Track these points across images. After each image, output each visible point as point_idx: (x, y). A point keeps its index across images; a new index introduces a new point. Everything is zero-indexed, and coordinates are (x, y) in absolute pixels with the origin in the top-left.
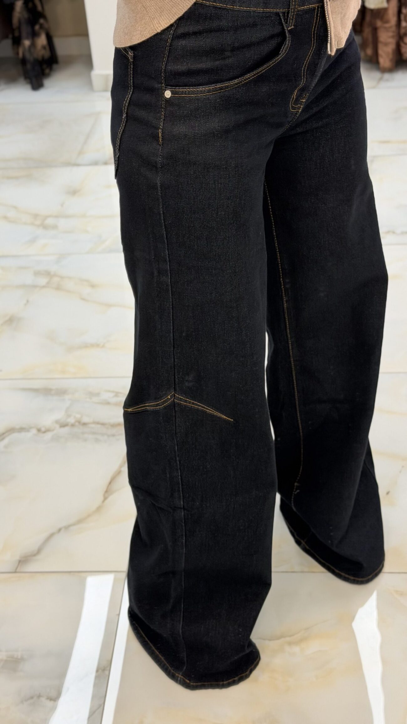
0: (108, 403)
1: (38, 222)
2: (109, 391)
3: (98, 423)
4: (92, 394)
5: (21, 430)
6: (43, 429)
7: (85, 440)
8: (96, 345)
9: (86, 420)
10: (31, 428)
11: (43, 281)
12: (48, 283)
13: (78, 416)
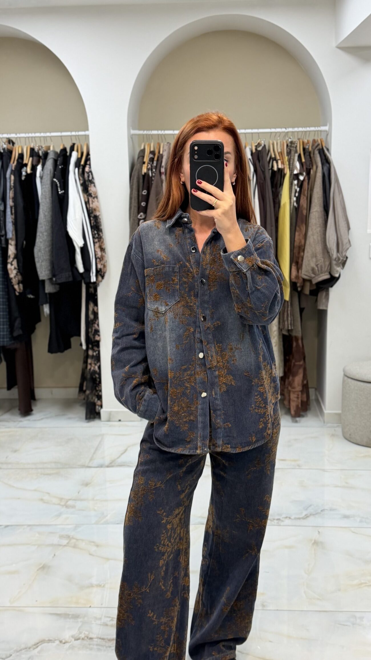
0: (107, 625)
1: (63, 503)
2: (107, 617)
3: (100, 638)
4: (96, 619)
5: (50, 641)
6: (64, 641)
7: (91, 649)
8: (99, 586)
9: (91, 636)
10: (56, 640)
11: (65, 542)
12: (68, 543)
13: (87, 633)
